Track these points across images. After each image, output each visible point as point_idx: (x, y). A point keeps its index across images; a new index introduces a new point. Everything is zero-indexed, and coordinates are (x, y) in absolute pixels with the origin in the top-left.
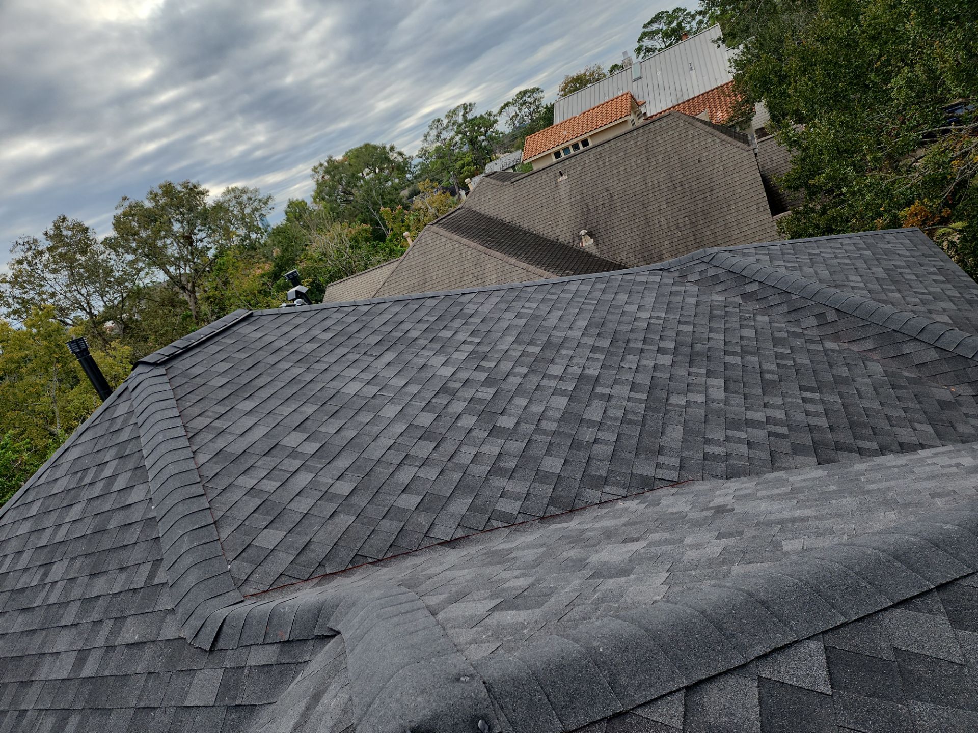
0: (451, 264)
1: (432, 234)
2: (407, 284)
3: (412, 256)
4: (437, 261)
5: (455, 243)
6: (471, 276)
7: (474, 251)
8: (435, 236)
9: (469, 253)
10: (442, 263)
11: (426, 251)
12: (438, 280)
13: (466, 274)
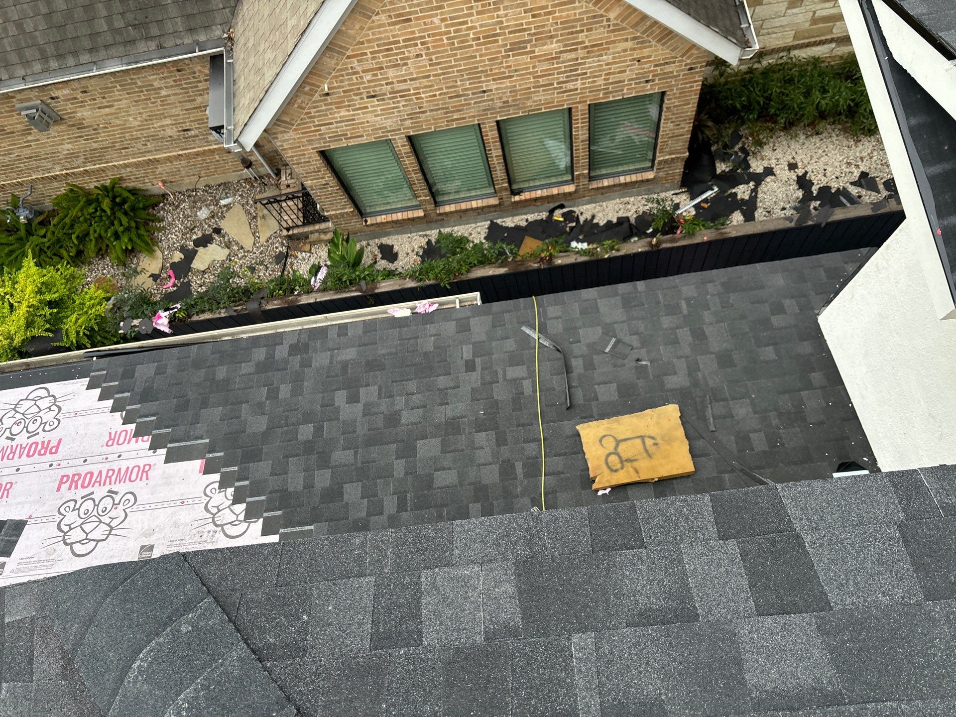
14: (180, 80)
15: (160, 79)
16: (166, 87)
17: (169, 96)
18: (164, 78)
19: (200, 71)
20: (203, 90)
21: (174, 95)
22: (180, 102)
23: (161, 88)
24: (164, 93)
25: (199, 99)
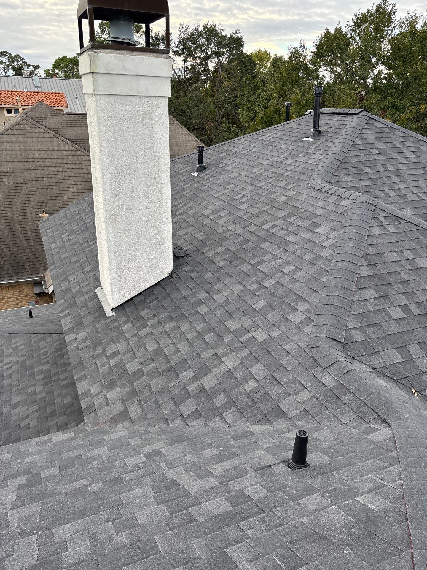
0: (51, 149)
1: (30, 124)
2: (9, 152)
3: (12, 134)
4: (37, 144)
5: (54, 137)
6: (70, 162)
7: (71, 147)
8: (33, 126)
9: (66, 146)
10: (43, 147)
11: (26, 134)
12: (40, 157)
13: (65, 160)
14: (18, 295)
15: (12, 294)
16: (12, 298)
17: (11, 301)
18: (13, 294)
19: (26, 292)
20: (23, 300)
21: (13, 301)
22: (13, 305)
23: (10, 298)
24: (10, 300)
25: (20, 304)
